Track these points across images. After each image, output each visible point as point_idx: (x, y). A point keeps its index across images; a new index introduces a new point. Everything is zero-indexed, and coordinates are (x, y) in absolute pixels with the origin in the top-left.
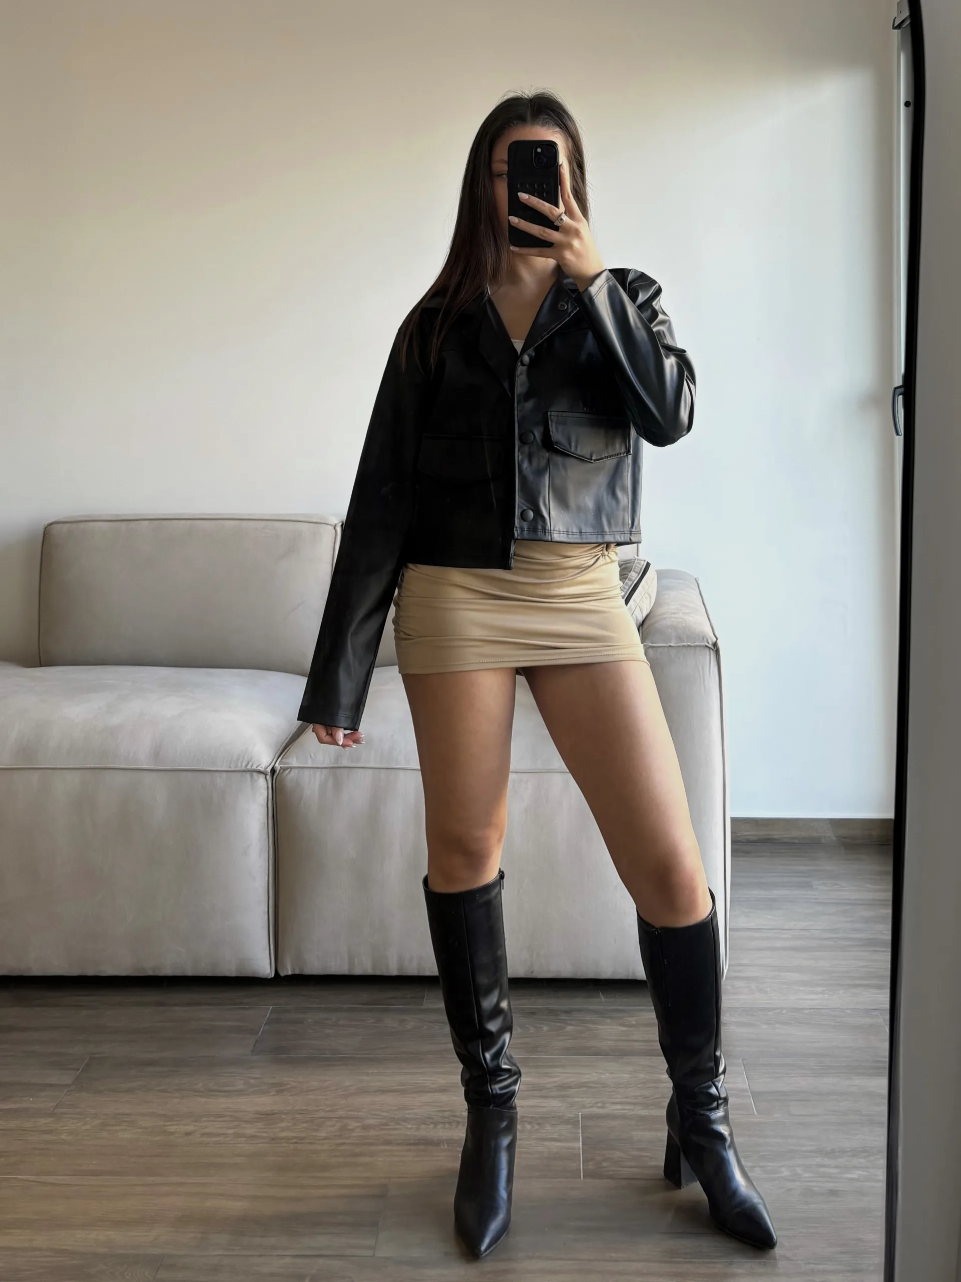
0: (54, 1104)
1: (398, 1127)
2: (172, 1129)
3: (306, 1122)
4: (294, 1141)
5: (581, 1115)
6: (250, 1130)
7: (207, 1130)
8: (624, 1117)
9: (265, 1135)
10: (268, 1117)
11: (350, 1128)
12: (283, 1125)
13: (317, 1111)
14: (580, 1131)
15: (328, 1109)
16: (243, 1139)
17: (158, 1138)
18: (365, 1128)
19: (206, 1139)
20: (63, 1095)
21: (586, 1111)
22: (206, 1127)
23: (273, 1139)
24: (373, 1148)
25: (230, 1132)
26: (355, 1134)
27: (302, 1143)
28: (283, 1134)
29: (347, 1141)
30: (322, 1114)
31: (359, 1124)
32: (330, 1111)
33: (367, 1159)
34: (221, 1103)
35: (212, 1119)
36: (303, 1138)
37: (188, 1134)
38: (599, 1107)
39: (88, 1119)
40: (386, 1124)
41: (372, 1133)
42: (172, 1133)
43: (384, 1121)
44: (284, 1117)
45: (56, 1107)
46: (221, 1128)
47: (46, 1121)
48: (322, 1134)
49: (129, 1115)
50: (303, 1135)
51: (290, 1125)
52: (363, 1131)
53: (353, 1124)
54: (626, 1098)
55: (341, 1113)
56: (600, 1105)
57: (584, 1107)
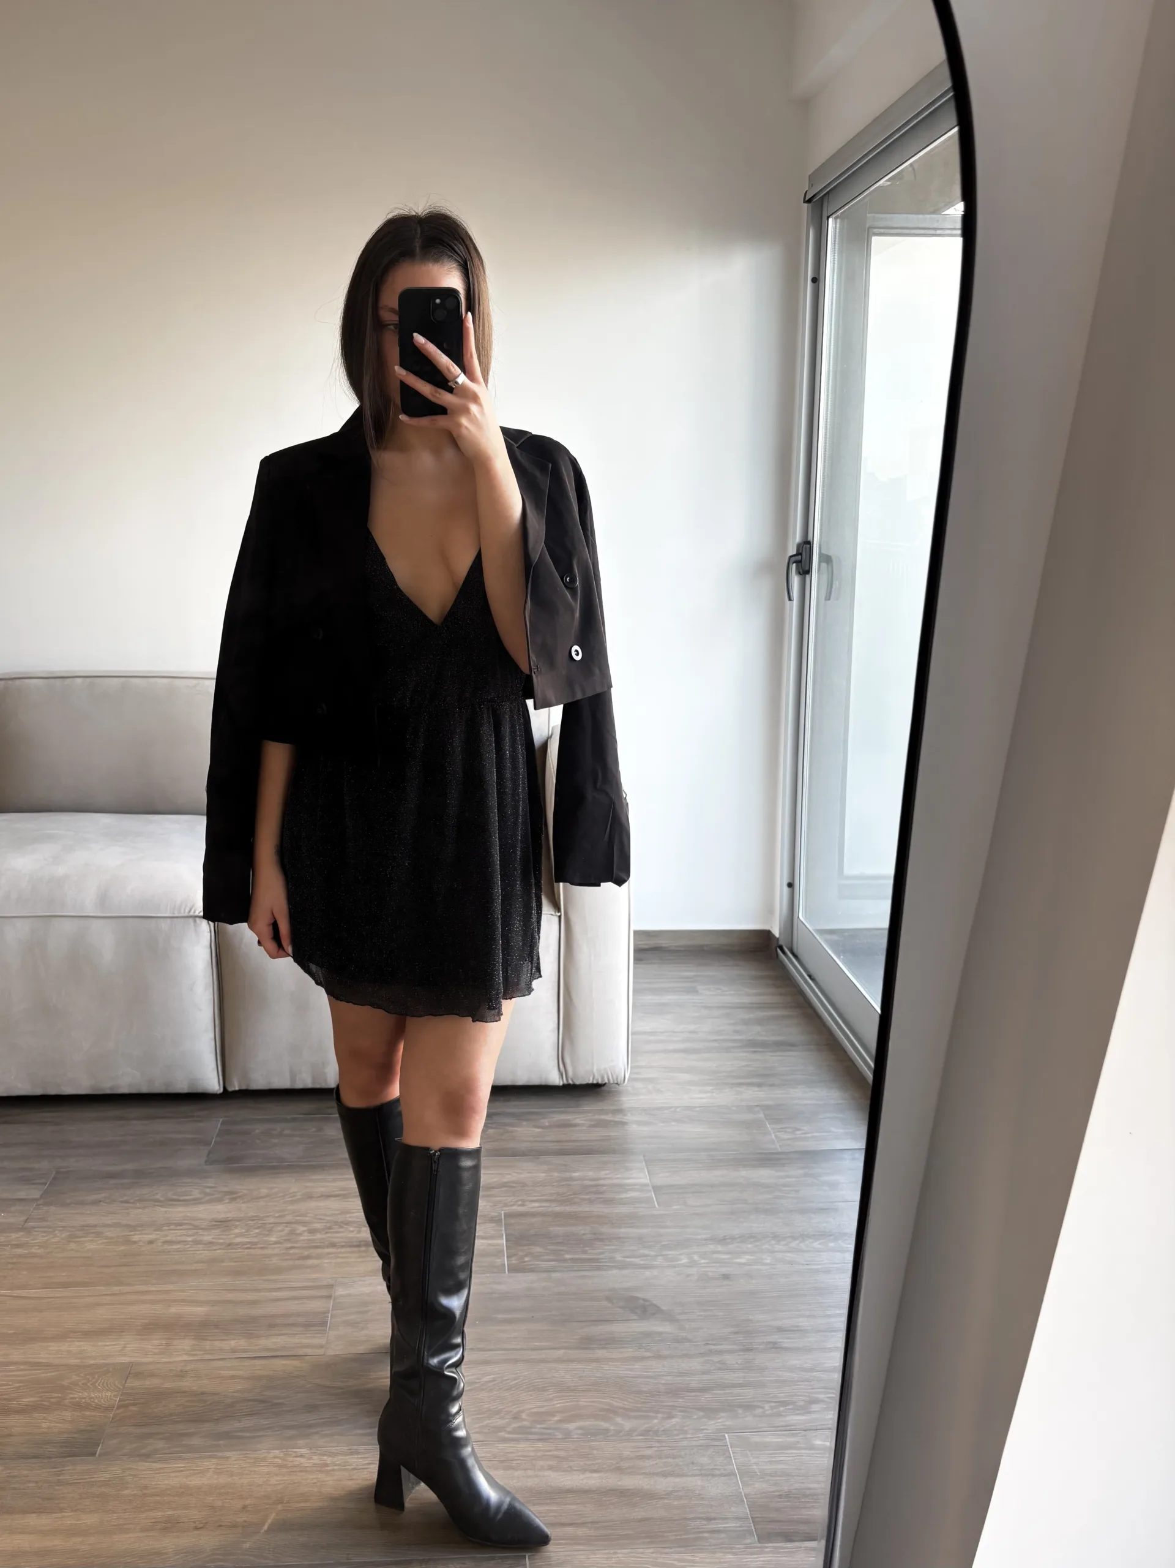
0: (23, 1218)
1: (340, 1230)
2: (136, 1238)
3: (258, 1228)
4: (248, 1246)
5: (504, 1213)
6: (207, 1237)
7: (168, 1238)
8: (542, 1214)
9: (221, 1241)
10: (223, 1224)
11: (298, 1232)
12: (237, 1231)
13: (268, 1216)
14: (503, 1229)
15: (277, 1215)
16: (201, 1246)
17: (123, 1248)
18: (312, 1232)
19: (166, 1247)
20: (32, 1209)
21: (507, 1209)
22: (167, 1236)
23: (230, 1245)
24: (319, 1251)
25: (190, 1239)
26: (302, 1238)
27: (255, 1248)
28: (238, 1240)
29: (295, 1245)
30: (272, 1220)
31: (305, 1228)
32: (279, 1217)
33: (315, 1262)
34: (178, 1212)
35: (172, 1227)
36: (256, 1243)
37: (151, 1242)
38: (519, 1205)
39: (57, 1232)
40: (330, 1228)
41: (318, 1236)
42: (135, 1242)
43: (328, 1225)
44: (237, 1223)
45: (26, 1221)
46: (181, 1236)
47: (17, 1236)
48: (273, 1239)
49: (95, 1226)
50: (255, 1240)
51: (243, 1231)
52: (309, 1235)
53: (301, 1229)
54: (542, 1196)
55: (289, 1218)
56: (520, 1203)
57: (506, 1205)
